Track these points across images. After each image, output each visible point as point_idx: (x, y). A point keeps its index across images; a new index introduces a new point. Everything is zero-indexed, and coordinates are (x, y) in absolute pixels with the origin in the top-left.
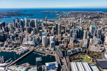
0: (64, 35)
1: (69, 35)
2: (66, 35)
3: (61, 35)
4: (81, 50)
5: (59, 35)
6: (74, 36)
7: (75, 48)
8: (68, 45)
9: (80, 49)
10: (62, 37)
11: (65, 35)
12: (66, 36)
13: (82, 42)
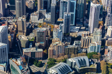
0: (34, 18)
1: (48, 17)
2: (41, 16)
3: (24, 19)
4: (88, 64)
5: (20, 19)
6: (64, 20)
7: (70, 60)
8: (50, 49)
9: (82, 63)
10: (28, 23)
11: (37, 17)
12: (41, 21)
13: (87, 37)
